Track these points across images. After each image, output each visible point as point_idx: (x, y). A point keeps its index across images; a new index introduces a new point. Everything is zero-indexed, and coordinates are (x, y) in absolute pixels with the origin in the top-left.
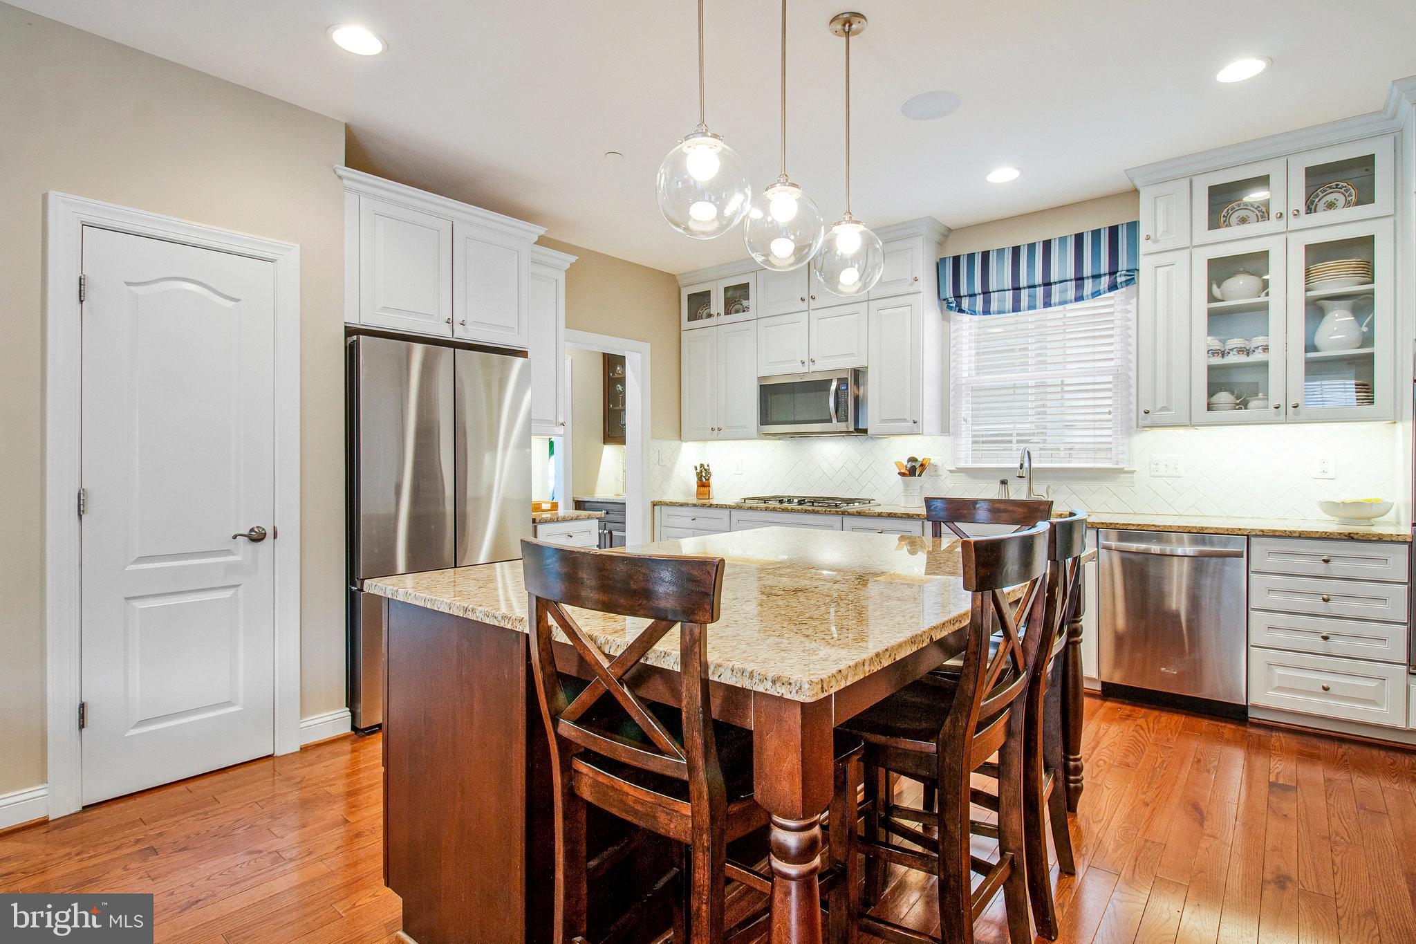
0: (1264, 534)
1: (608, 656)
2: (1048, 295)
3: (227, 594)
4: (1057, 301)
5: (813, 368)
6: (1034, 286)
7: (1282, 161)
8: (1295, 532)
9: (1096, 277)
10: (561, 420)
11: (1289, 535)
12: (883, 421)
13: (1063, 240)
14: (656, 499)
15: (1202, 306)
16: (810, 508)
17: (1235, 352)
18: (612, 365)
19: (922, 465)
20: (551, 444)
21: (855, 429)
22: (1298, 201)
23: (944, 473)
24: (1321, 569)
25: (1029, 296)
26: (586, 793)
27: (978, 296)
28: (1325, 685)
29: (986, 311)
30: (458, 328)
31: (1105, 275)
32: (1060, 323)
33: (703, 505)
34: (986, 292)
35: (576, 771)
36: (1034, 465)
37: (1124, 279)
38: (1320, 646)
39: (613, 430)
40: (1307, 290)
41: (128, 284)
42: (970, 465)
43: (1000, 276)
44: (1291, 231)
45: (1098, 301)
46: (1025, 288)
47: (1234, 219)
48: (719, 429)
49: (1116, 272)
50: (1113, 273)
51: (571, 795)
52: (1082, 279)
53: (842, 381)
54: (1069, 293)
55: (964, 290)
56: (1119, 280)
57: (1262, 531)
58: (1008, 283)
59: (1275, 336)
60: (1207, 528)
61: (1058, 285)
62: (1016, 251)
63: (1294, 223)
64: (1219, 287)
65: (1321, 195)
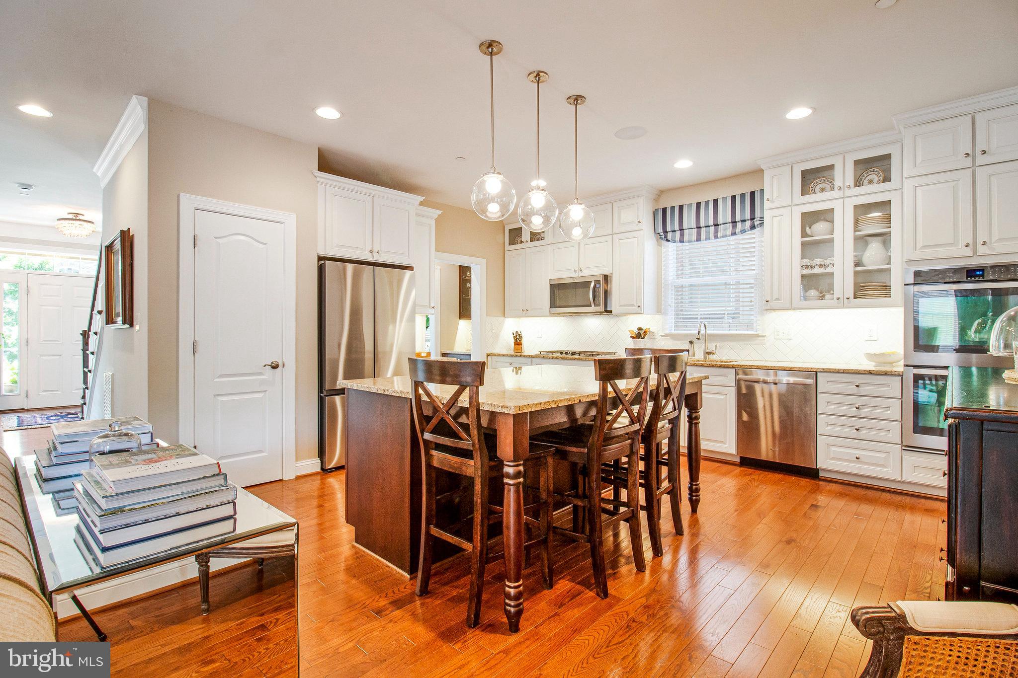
0: (825, 371)
1: (443, 404)
2: (716, 232)
3: (261, 395)
4: (721, 235)
5: (582, 274)
6: (709, 226)
7: (841, 157)
8: (840, 370)
9: (743, 221)
10: (432, 305)
11: (838, 372)
12: (621, 306)
13: (725, 199)
14: (489, 352)
15: (798, 240)
16: (577, 357)
17: (817, 266)
18: (464, 271)
19: (645, 332)
20: (428, 320)
21: (605, 311)
22: (850, 181)
23: (658, 337)
24: (855, 390)
25: (706, 232)
26: (436, 464)
27: (677, 232)
28: (857, 456)
29: (681, 241)
30: (376, 255)
31: (748, 220)
32: (726, 248)
33: (516, 356)
34: (681, 230)
35: (432, 455)
36: (708, 332)
37: (759, 222)
38: (855, 434)
39: (464, 311)
40: (855, 231)
41: (216, 238)
42: (674, 332)
43: (689, 220)
44: (846, 197)
45: (745, 236)
46: (703, 227)
47: (817, 189)
48: (527, 311)
49: (754, 219)
50: (752, 219)
51: (429, 466)
52: (736, 222)
53: (597, 282)
54: (728, 231)
55: (669, 228)
56: (756, 223)
57: (823, 369)
58: (694, 225)
59: (837, 258)
60: (794, 368)
61: (722, 226)
62: (698, 205)
63: (848, 193)
64: (810, 228)
65: (866, 176)
